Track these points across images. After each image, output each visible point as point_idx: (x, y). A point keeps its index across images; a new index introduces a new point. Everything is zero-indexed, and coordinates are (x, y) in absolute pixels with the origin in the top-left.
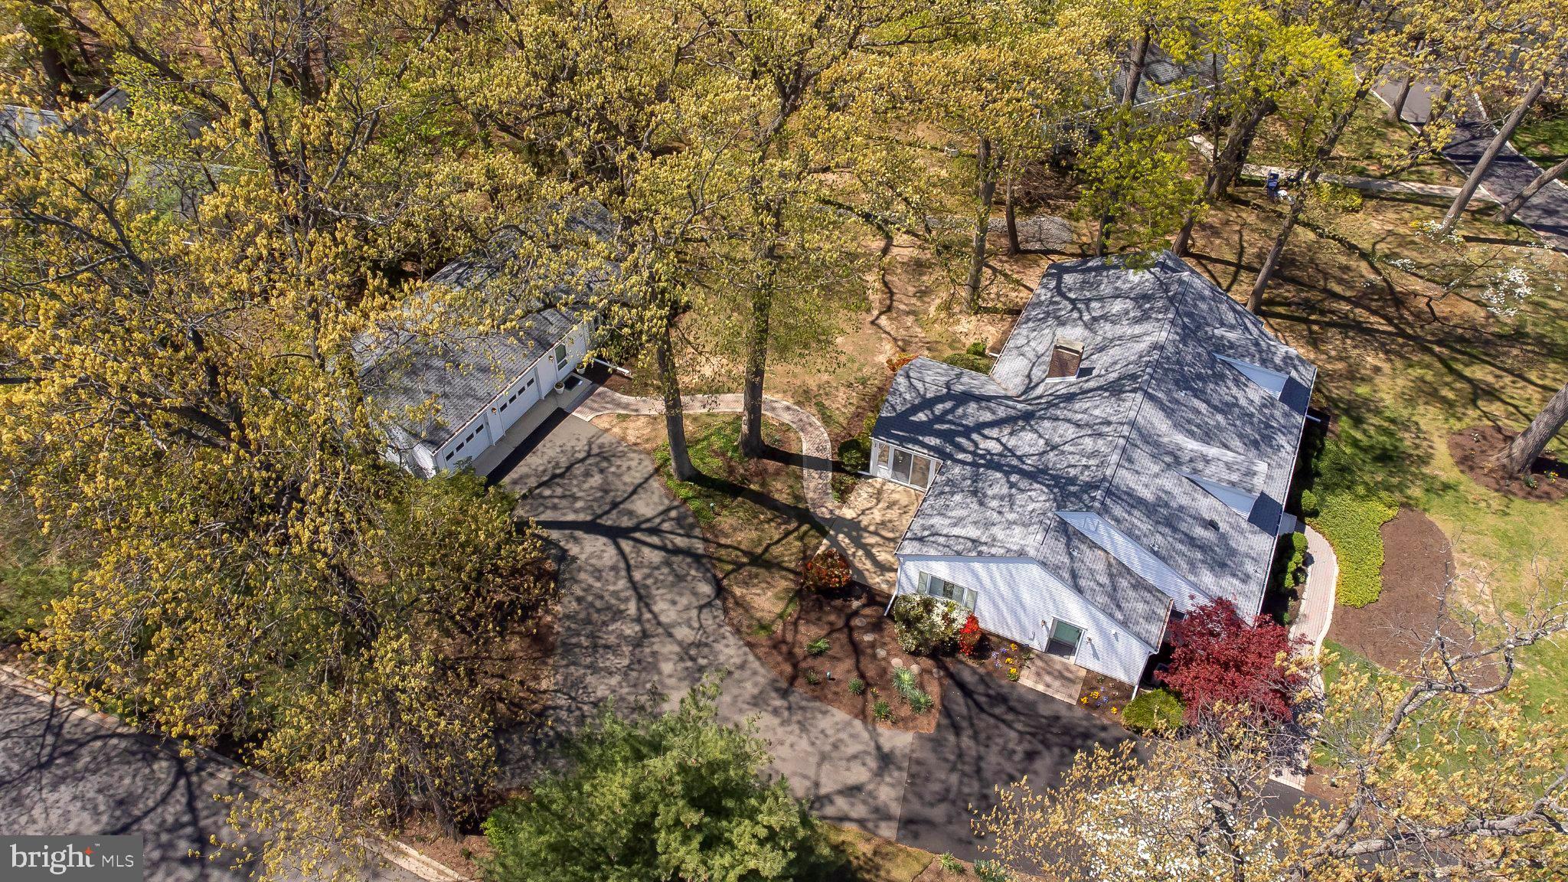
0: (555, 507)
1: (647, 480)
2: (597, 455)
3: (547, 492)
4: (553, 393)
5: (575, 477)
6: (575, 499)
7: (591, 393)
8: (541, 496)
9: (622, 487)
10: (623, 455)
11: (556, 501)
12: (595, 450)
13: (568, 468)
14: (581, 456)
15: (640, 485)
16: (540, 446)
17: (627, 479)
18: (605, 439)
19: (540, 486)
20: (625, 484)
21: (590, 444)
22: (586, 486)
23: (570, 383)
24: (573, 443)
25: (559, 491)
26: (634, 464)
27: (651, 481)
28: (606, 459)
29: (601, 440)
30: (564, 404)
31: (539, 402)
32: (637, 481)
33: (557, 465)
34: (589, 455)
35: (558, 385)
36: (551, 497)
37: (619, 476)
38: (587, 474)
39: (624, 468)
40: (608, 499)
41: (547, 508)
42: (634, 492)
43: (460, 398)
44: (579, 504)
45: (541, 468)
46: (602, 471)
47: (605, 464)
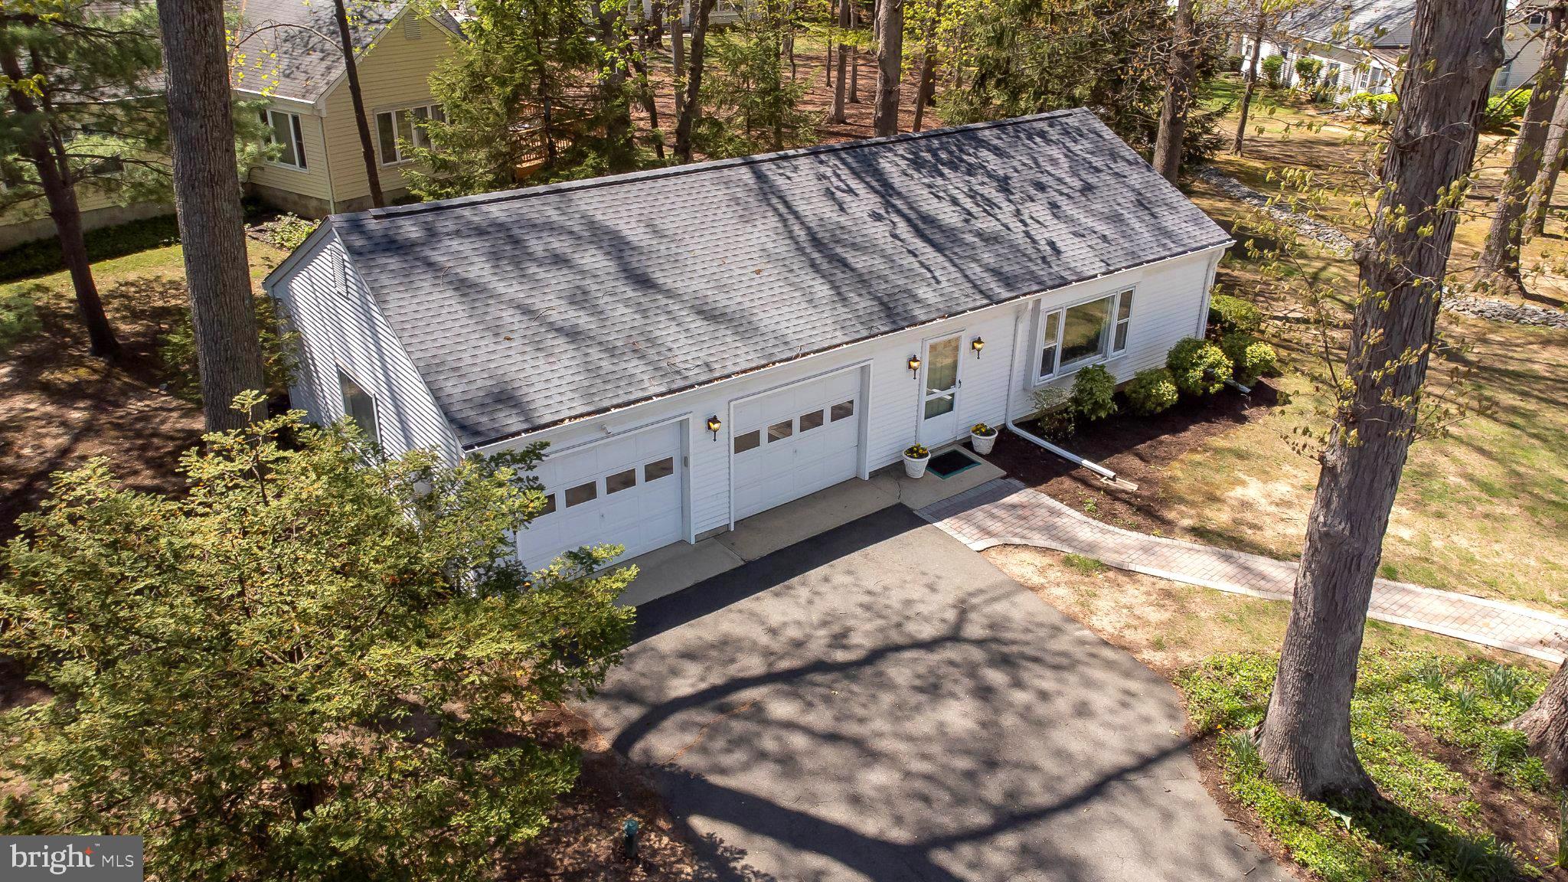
0: (787, 764)
1: (1146, 764)
2: (980, 643)
3: (782, 709)
4: (895, 471)
5: (889, 686)
6: (868, 753)
7: (990, 495)
8: (757, 712)
9: (1050, 765)
10: (1064, 665)
11: (798, 741)
12: (975, 629)
13: (876, 656)
14: (927, 632)
15: (1120, 775)
16: (815, 574)
17: (1071, 738)
18: (1019, 610)
19: (768, 678)
20: (1062, 755)
21: (963, 610)
22: (922, 724)
23: (947, 463)
24: (916, 592)
25: (821, 718)
26: (1100, 701)
27: (1162, 771)
28: (1005, 662)
29: (1000, 608)
30: (916, 501)
31: (855, 482)
32: (1112, 757)
33: (839, 640)
34: (954, 636)
35: (915, 452)
36: (790, 725)
37: (1040, 725)
38: (933, 689)
39: (1062, 705)
40: (994, 788)
41: (762, 756)
42: (1098, 789)
43: (611, 351)
44: (876, 778)
45: (793, 633)
46: (984, 693)
47: (996, 677)
